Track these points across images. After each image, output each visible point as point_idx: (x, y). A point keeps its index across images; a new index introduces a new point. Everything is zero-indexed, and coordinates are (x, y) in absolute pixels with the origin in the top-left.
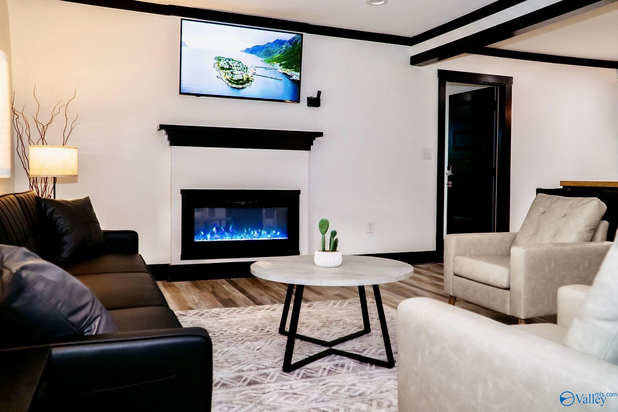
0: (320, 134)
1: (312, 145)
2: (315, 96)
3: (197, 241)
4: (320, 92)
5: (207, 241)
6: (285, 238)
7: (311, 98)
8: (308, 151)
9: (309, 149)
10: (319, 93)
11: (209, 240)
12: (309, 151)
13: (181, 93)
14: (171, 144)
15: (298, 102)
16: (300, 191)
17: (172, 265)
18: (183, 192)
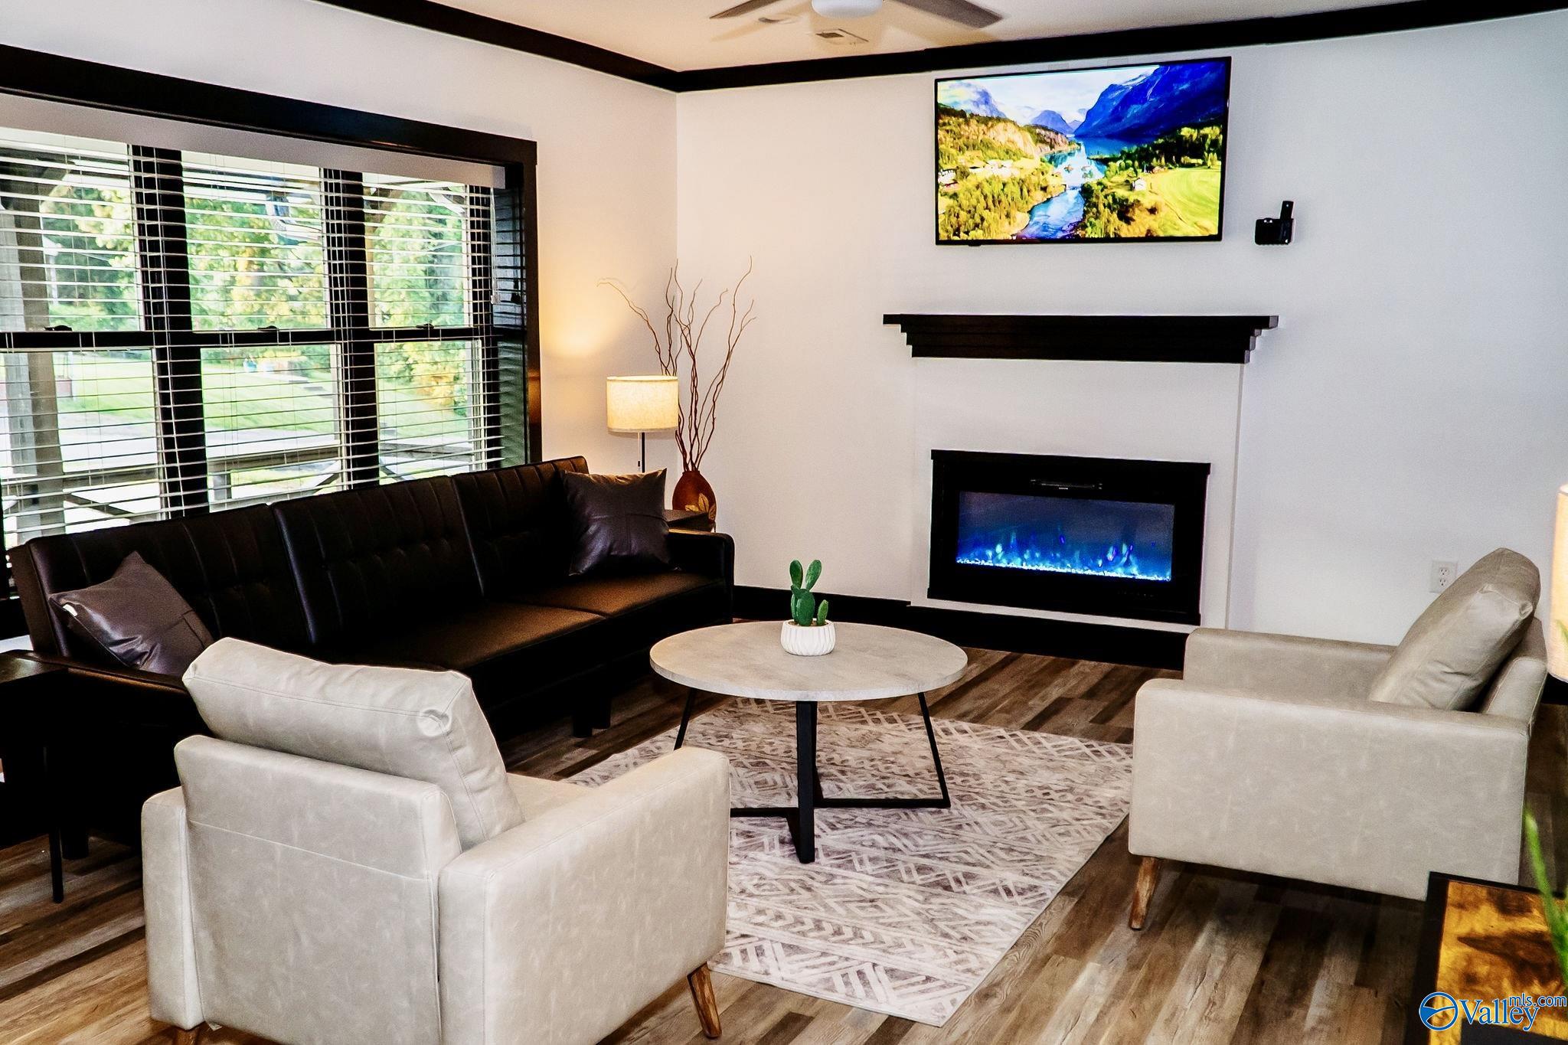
1: (1251, 349)
2: (1278, 216)
4: (1291, 203)
7: (1265, 221)
8: (1239, 365)
9: (1242, 360)
10: (1287, 207)
12: (1242, 365)
13: (940, 243)
14: (915, 354)
15: (1217, 238)
16: (1208, 465)
17: (912, 605)
18: (937, 455)
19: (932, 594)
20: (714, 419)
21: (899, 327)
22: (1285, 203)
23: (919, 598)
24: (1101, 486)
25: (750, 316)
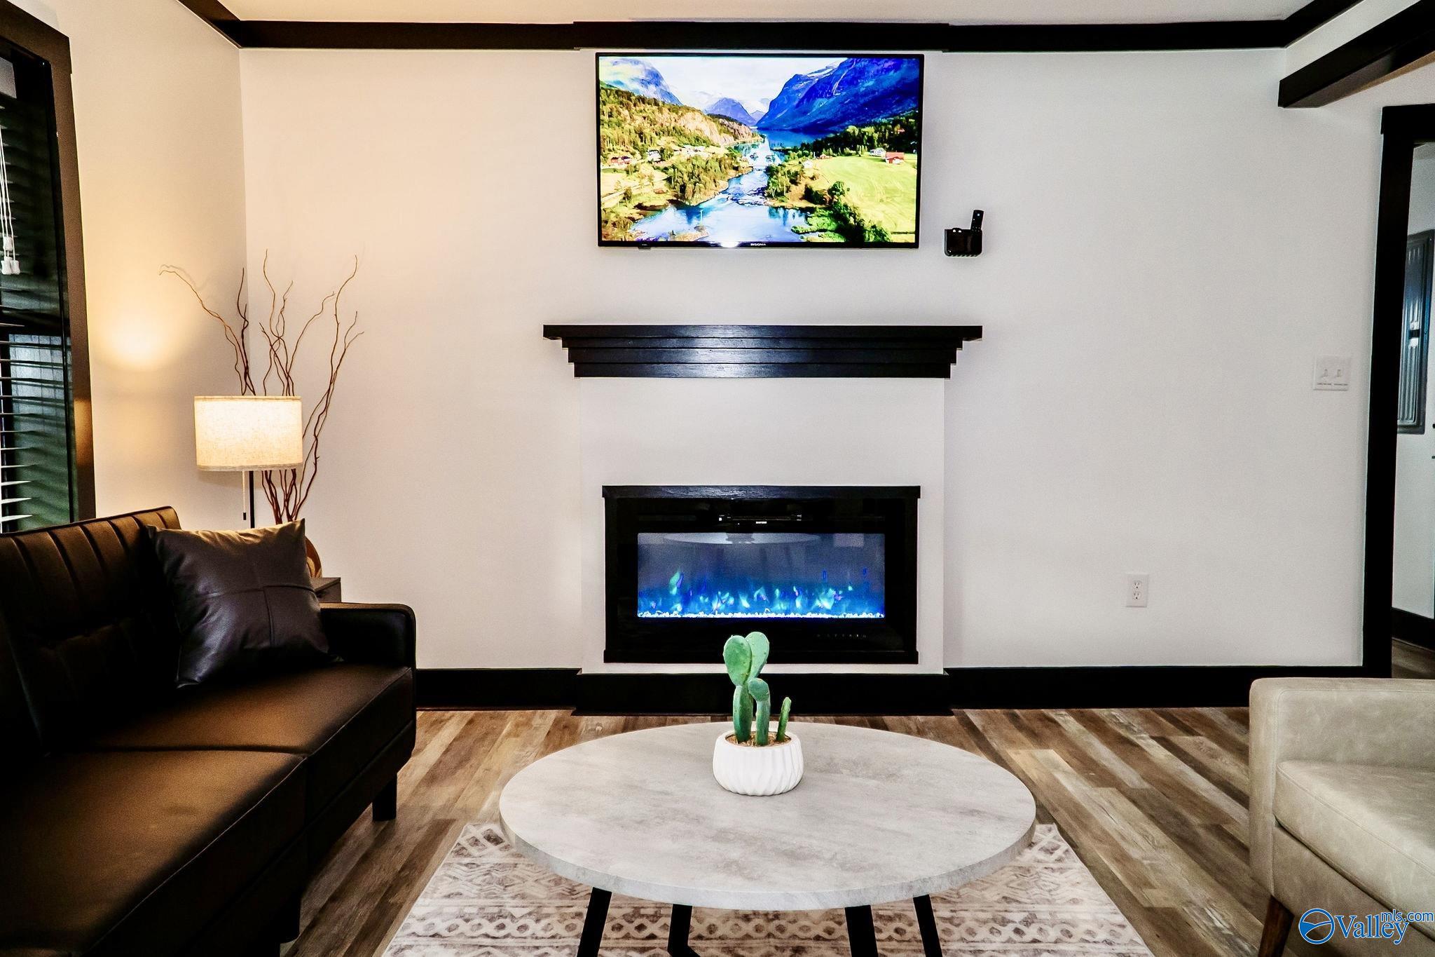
0: (975, 333)
1: (955, 362)
2: (968, 226)
3: (644, 616)
4: (981, 213)
5: (672, 616)
6: (878, 615)
7: (954, 231)
8: (943, 380)
9: (946, 374)
10: (978, 217)
11: (676, 615)
12: (947, 380)
13: (602, 244)
14: (578, 374)
15: (915, 245)
16: (918, 488)
17: (584, 672)
18: (609, 492)
19: (609, 657)
20: (316, 458)
21: (560, 342)
22: (976, 212)
23: (594, 664)
24: (799, 518)
25: (355, 331)
